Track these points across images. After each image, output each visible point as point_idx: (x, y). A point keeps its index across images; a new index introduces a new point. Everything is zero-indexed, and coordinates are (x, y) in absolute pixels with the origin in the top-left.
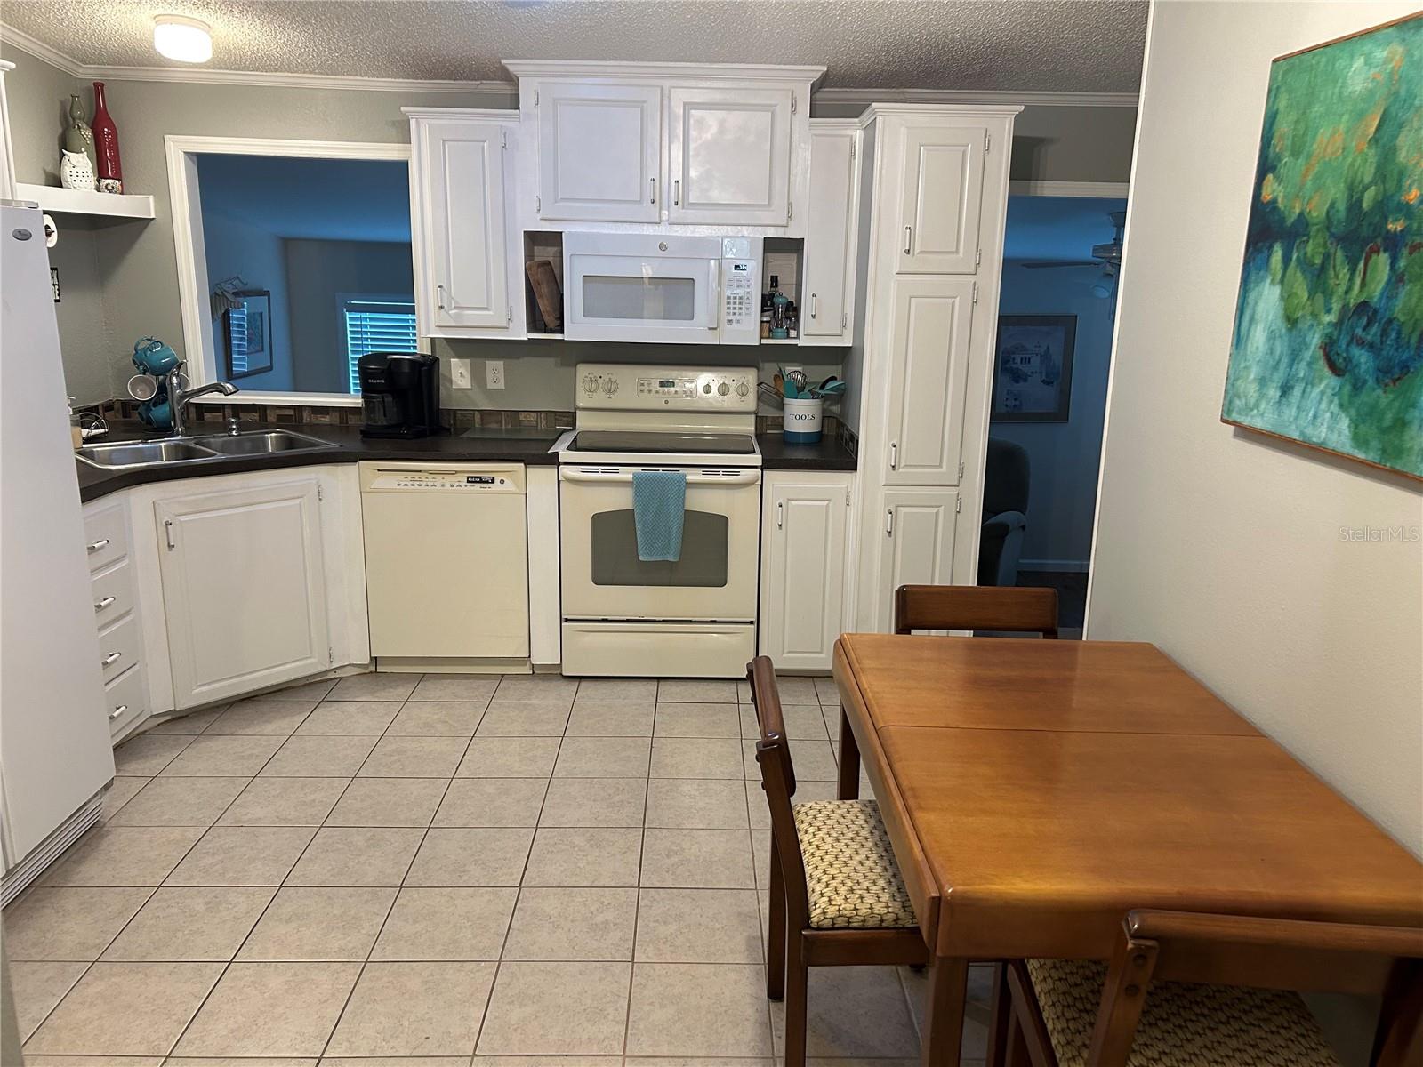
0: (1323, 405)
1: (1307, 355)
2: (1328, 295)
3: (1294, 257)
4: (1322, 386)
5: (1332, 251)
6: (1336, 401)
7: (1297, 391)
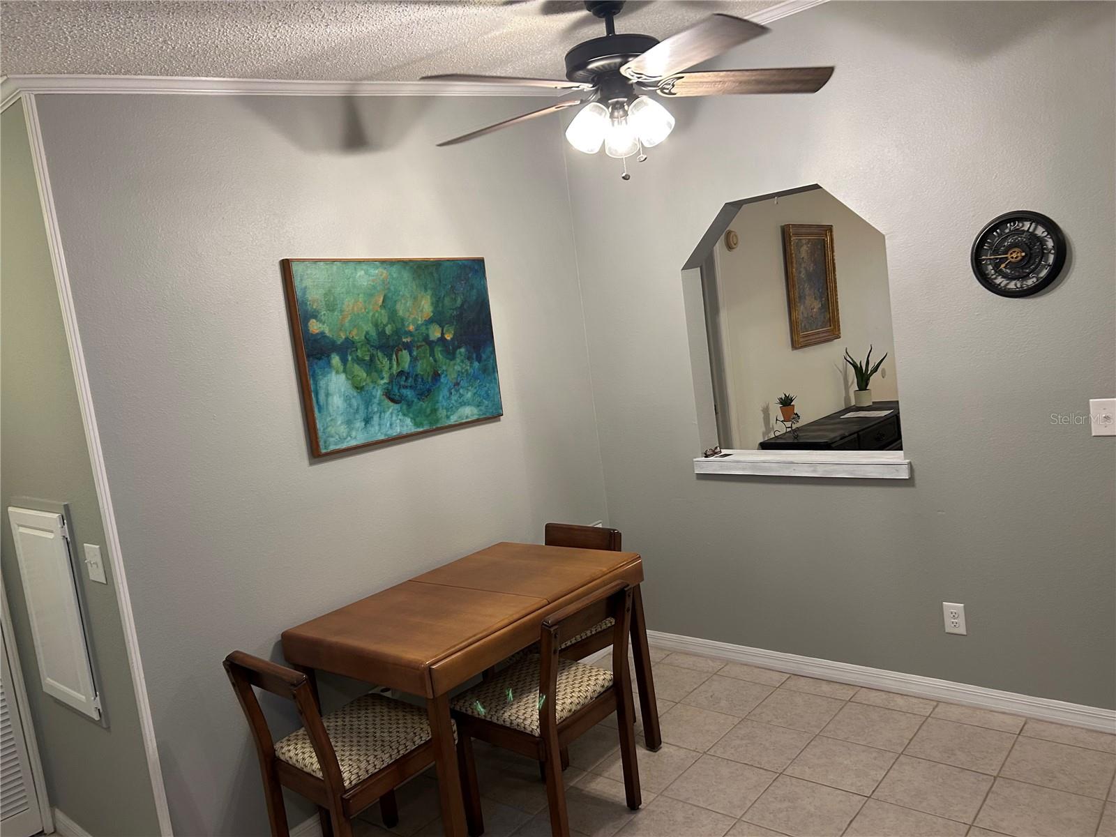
0: (394, 418)
1: (376, 401)
2: (380, 372)
3: (350, 358)
4: (390, 410)
5: (375, 353)
6: (400, 413)
7: (376, 418)
